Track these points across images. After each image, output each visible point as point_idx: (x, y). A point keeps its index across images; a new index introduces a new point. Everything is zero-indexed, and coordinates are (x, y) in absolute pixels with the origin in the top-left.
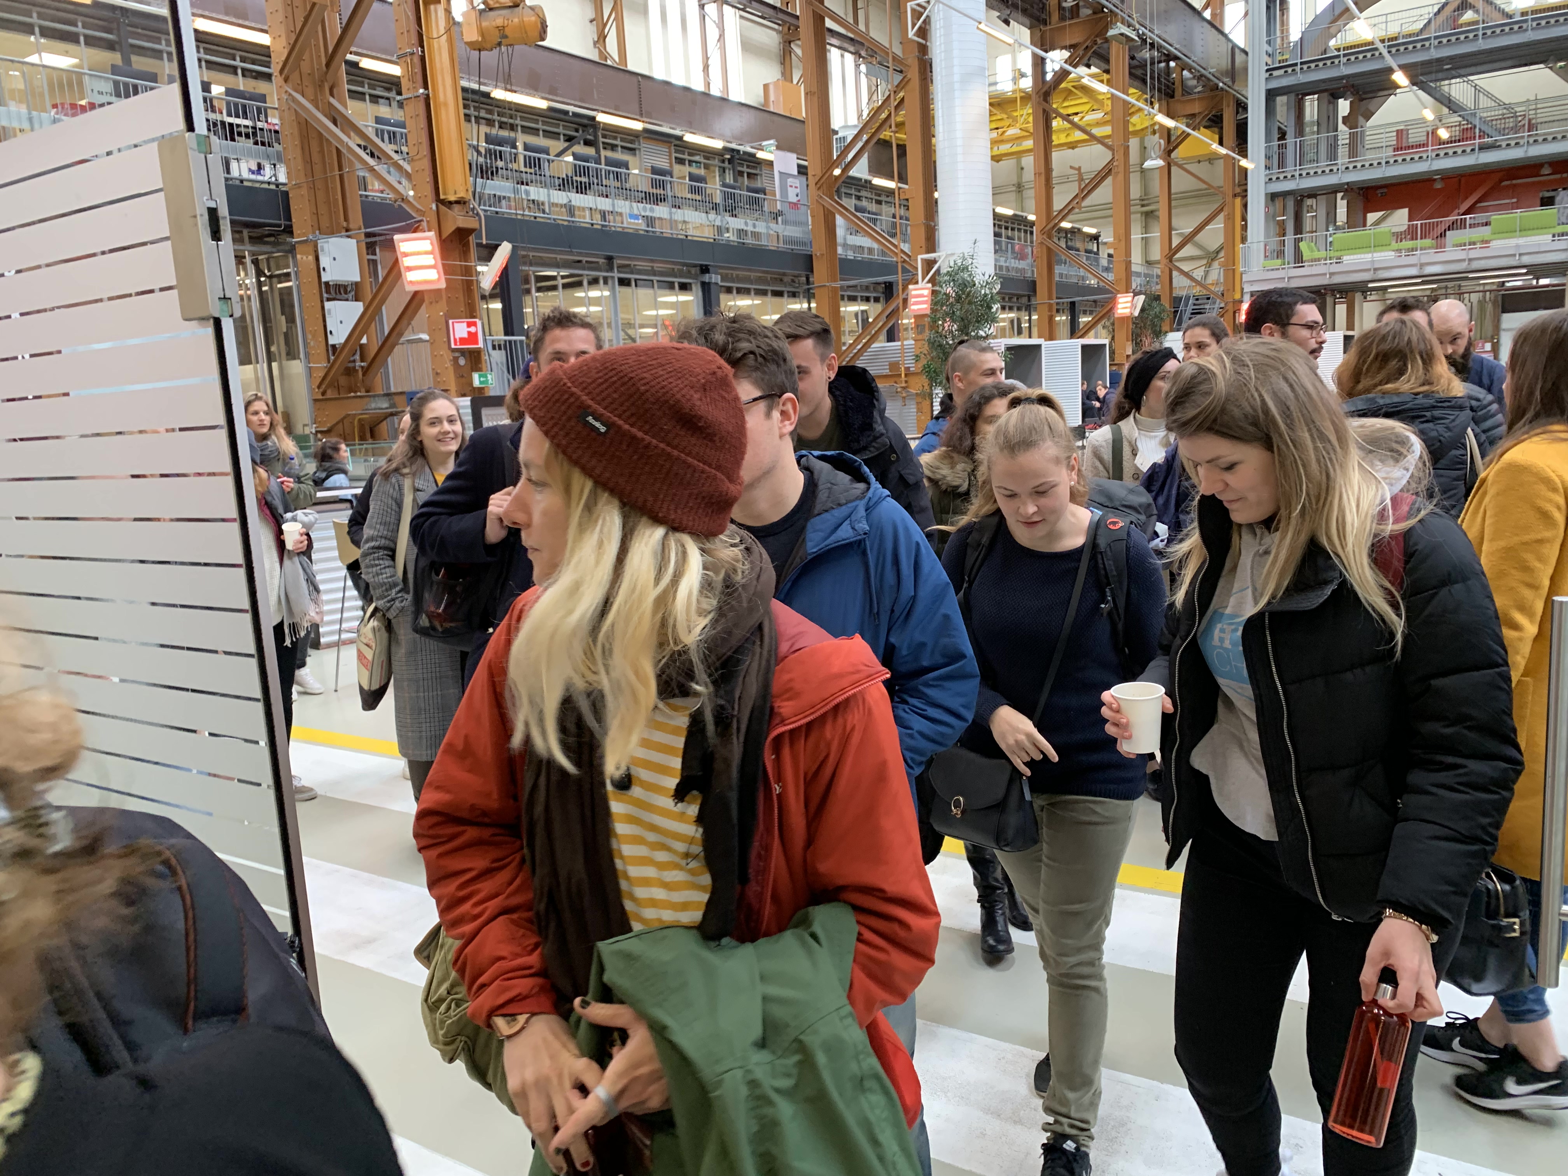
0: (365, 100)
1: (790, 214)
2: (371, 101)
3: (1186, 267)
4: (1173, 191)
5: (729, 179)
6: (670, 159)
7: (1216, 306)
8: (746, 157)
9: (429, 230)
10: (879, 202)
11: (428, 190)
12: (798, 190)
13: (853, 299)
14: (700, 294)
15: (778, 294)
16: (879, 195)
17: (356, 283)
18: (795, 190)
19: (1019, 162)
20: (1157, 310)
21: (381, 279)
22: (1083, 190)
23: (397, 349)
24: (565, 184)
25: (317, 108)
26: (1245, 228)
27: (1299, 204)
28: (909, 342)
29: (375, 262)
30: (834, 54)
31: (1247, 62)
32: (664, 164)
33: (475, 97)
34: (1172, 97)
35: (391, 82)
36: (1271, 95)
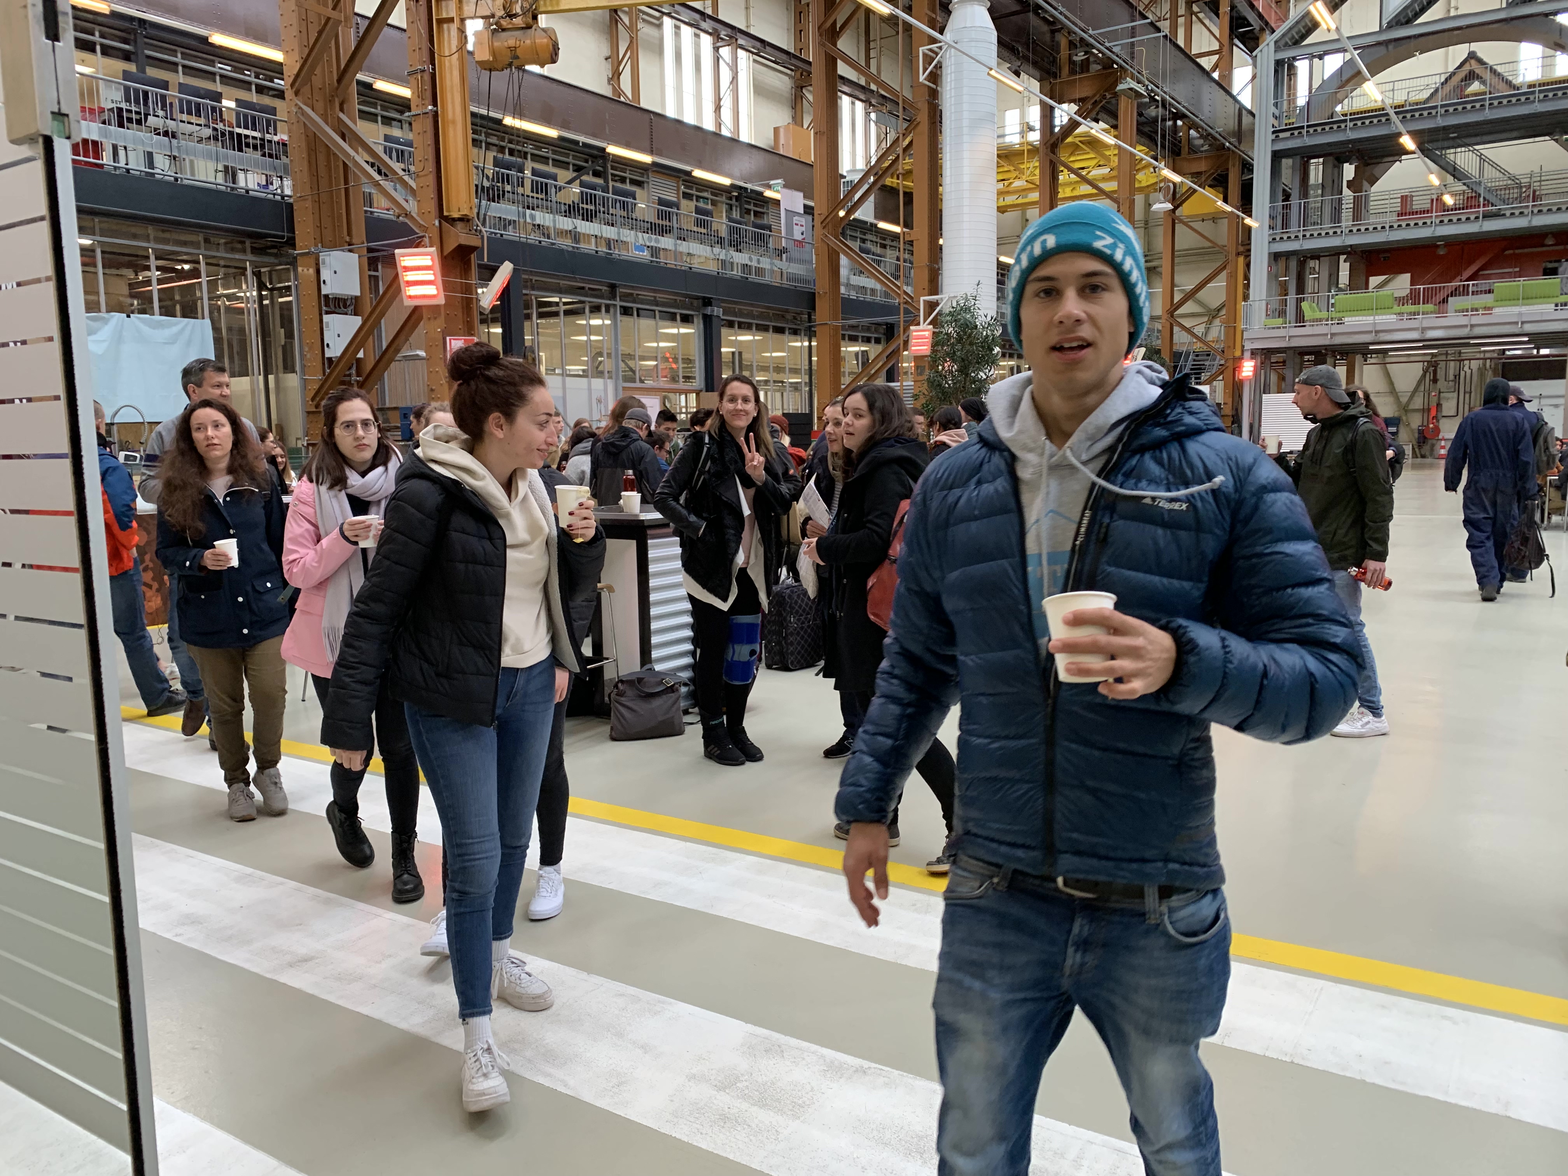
0: (377, 122)
1: (795, 252)
2: (382, 123)
3: (1188, 323)
4: (1176, 248)
5: (736, 214)
6: (678, 194)
7: (1217, 362)
8: (753, 195)
9: (431, 246)
10: (884, 246)
11: (432, 206)
12: (803, 229)
13: (853, 339)
14: (702, 326)
15: (779, 330)
16: (884, 239)
17: (356, 298)
18: (800, 229)
19: (1024, 214)
21: (381, 292)
23: (393, 365)
24: (571, 211)
25: (327, 123)
26: (1247, 286)
27: (1302, 265)
28: (909, 383)
29: (376, 278)
30: (845, 102)
31: (1254, 124)
32: (671, 197)
33: (485, 123)
34: (1179, 154)
35: (403, 105)
36: (1277, 157)
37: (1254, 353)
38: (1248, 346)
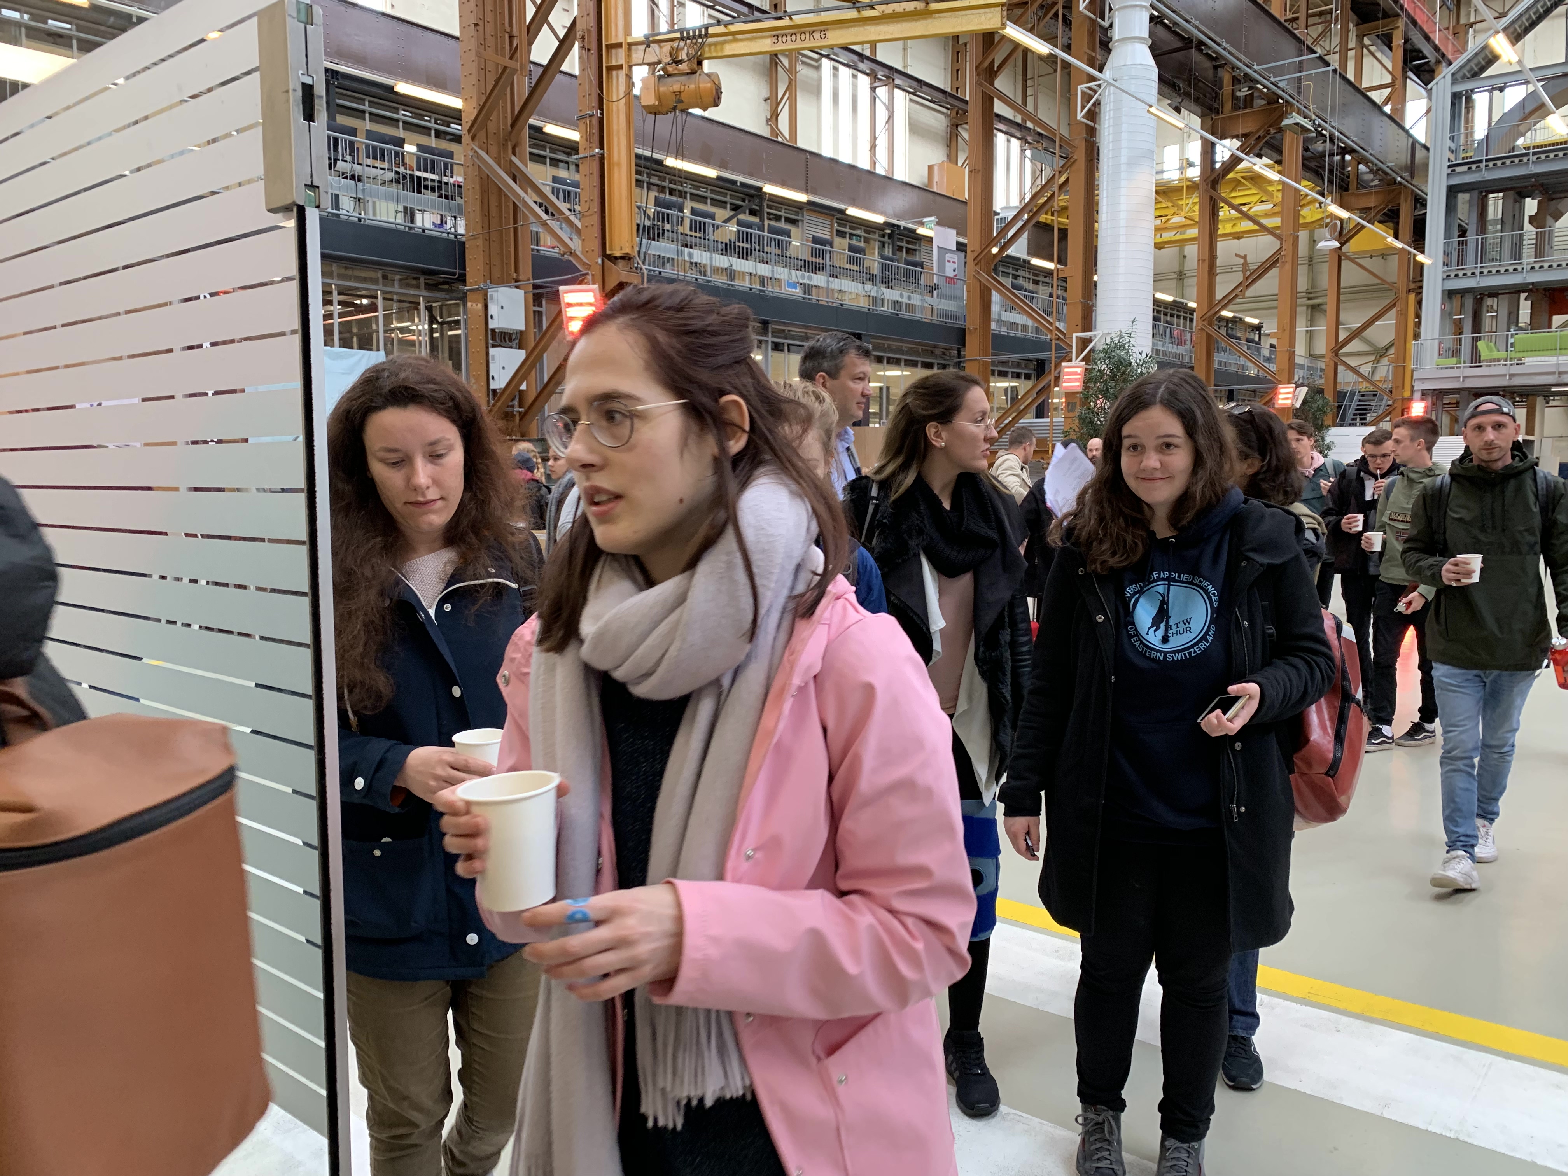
0: (545, 163)
1: (946, 289)
2: (551, 165)
3: (1353, 362)
4: (1342, 285)
5: (888, 252)
6: (832, 232)
7: (1383, 403)
8: (906, 232)
9: (594, 283)
10: (1036, 282)
11: (596, 245)
12: (956, 266)
13: (1003, 374)
16: (1037, 275)
17: (521, 332)
18: (953, 265)
19: (1181, 250)
20: (1320, 403)
21: (544, 328)
22: (1247, 278)
24: (727, 249)
25: (500, 166)
26: (1418, 325)
27: (1479, 302)
28: (1059, 419)
29: (540, 313)
30: (1000, 139)
31: (1428, 158)
32: (825, 234)
33: (648, 164)
34: (1347, 190)
35: (571, 148)
36: (1453, 191)
37: (1424, 394)
38: (1418, 386)
